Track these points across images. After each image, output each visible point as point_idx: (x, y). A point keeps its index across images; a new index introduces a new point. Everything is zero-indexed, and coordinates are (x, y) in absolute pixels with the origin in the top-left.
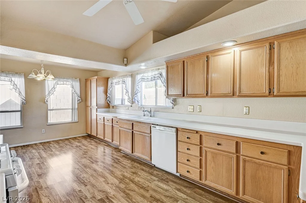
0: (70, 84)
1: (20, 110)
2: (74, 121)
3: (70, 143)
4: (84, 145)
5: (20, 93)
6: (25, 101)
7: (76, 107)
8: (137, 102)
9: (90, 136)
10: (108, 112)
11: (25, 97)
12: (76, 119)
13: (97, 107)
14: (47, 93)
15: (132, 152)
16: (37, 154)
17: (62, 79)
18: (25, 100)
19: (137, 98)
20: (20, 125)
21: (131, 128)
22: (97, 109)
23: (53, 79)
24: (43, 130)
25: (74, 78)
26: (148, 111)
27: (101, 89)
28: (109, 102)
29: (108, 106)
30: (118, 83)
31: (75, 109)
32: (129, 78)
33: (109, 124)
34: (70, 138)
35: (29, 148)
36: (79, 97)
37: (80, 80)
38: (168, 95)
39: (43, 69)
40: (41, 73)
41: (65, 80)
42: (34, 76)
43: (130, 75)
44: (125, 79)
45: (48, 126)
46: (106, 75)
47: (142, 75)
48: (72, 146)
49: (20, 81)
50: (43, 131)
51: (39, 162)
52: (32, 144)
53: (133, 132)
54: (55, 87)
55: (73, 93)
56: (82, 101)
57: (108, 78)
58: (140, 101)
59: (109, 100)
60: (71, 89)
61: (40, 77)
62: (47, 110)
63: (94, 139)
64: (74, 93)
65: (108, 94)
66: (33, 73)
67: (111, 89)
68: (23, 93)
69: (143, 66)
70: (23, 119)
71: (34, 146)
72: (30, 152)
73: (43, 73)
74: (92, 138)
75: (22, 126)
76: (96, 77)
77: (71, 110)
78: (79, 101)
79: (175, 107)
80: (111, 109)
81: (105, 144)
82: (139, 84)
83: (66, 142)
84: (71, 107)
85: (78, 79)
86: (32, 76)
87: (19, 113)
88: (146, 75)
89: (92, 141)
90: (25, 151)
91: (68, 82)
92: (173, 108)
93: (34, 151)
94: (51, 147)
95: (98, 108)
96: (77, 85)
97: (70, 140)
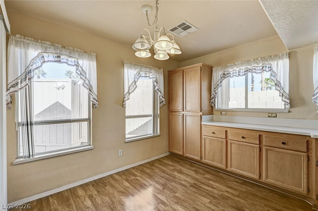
1: (87, 117)
2: (156, 134)
6: (97, 103)
7: (159, 112)
11: (96, 94)
13: (201, 113)
17: (144, 68)
18: (97, 101)
22: (202, 116)
24: (120, 151)
25: (157, 68)
29: (212, 111)
36: (163, 97)
37: (163, 72)
41: (148, 70)
45: (127, 144)
50: (119, 153)
57: (212, 68)
62: (124, 118)
64: (157, 91)
68: (95, 89)
70: (93, 133)
75: (92, 147)
78: (162, 104)
84: (152, 113)
85: (162, 69)
91: (152, 74)
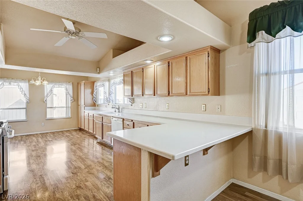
0: (64, 87)
1: (25, 107)
2: (67, 117)
3: (63, 134)
4: (72, 135)
5: (25, 94)
7: (70, 105)
8: (111, 101)
9: (81, 130)
10: (95, 109)
11: (29, 97)
12: (70, 115)
13: (84, 106)
14: (46, 94)
15: (102, 139)
16: (36, 140)
17: (57, 83)
18: (29, 100)
19: (112, 98)
20: (25, 119)
21: (102, 121)
23: (47, 84)
24: (43, 123)
25: (68, 82)
26: (117, 108)
27: (89, 91)
28: (95, 102)
29: (94, 105)
30: (100, 86)
31: (68, 107)
32: (107, 82)
33: (91, 119)
34: (64, 131)
35: (31, 136)
36: (72, 97)
37: (72, 83)
38: (124, 95)
39: (40, 76)
40: (38, 80)
41: (60, 84)
42: (33, 82)
43: (107, 80)
44: (104, 83)
45: (46, 120)
46: (93, 80)
47: (114, 80)
48: (63, 136)
49: (25, 86)
51: (35, 144)
52: (34, 134)
53: (102, 123)
54: (52, 90)
55: (66, 95)
56: (74, 101)
57: (94, 82)
58: (114, 101)
59: (95, 100)
60: (65, 91)
61: (38, 83)
62: (46, 108)
63: (83, 132)
64: (68, 94)
65: (93, 95)
66: (33, 80)
67: (96, 91)
68: (28, 95)
69: (111, 74)
70: (27, 114)
71: (35, 136)
72: (31, 139)
73: (40, 79)
74: (81, 131)
75: (27, 120)
76: (84, 81)
77: (65, 108)
78: (72, 101)
79: (133, 105)
80: (96, 107)
81: (89, 134)
82: (112, 87)
83: (60, 133)
84: (65, 106)
86: (32, 82)
87: (25, 110)
88: (116, 80)
89: (80, 133)
90: (28, 138)
91: (63, 86)
92: (132, 105)
93: (34, 138)
94: (48, 136)
95: (86, 107)
96: (70, 87)
97: (64, 132)
